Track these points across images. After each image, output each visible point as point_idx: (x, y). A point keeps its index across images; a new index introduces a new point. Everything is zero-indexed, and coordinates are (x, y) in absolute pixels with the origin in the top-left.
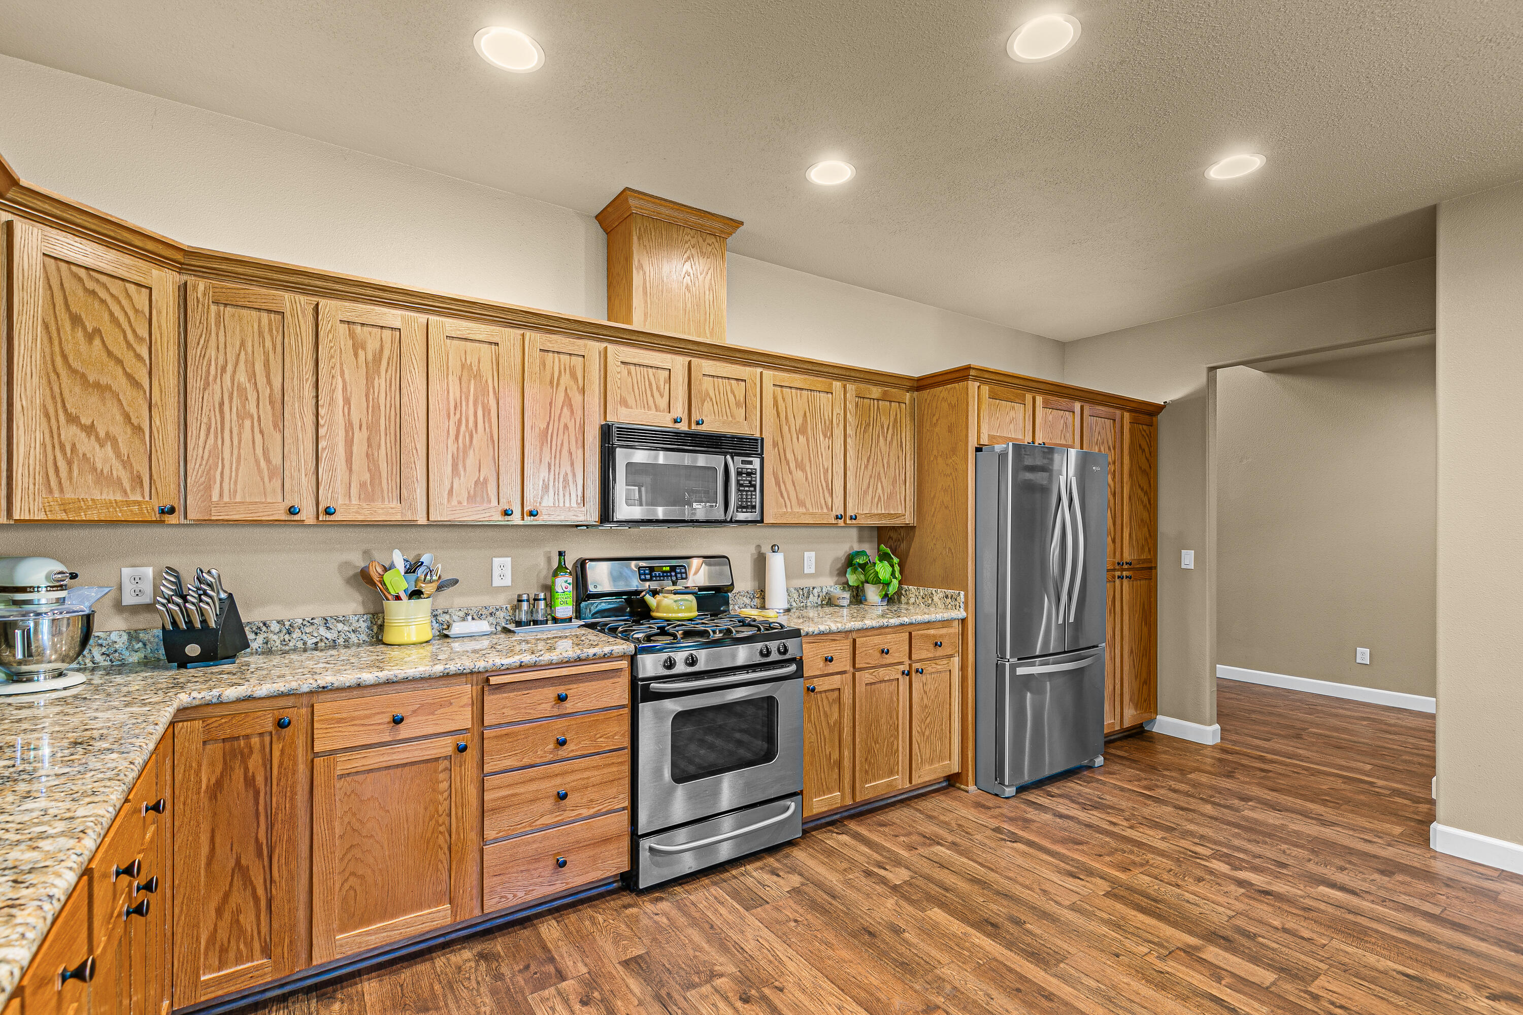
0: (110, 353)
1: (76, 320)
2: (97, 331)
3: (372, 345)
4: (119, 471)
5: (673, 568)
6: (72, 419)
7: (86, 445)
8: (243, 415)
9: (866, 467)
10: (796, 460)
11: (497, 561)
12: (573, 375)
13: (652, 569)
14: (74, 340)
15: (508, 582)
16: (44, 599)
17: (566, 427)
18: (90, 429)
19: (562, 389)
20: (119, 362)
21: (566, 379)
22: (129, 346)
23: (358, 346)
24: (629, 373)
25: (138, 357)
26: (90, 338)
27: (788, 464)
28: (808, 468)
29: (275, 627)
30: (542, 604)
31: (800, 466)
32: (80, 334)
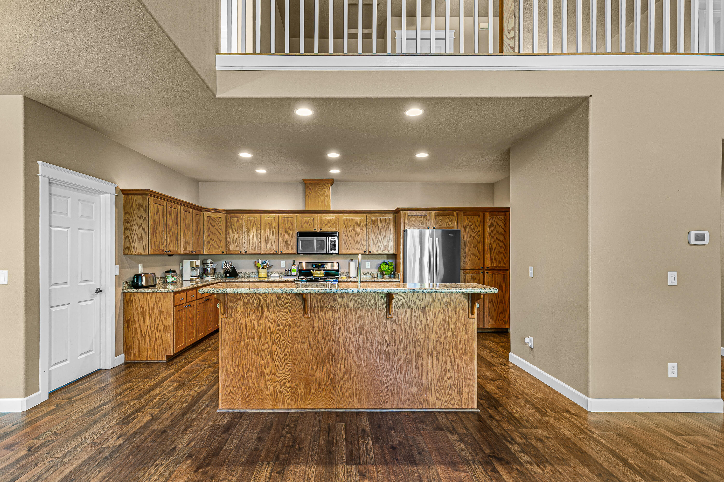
0: (216, 229)
1: (211, 225)
2: (214, 226)
3: (253, 221)
4: (217, 246)
5: (322, 265)
6: (211, 239)
7: (213, 243)
8: (234, 236)
9: (376, 237)
10: (351, 237)
11: (282, 262)
12: (291, 222)
13: (316, 265)
14: (211, 227)
15: (284, 267)
16: (210, 265)
17: (289, 233)
18: (213, 240)
19: (288, 225)
20: (217, 230)
21: (289, 223)
22: (218, 227)
23: (251, 222)
24: (304, 220)
25: (220, 229)
26: (213, 227)
27: (348, 238)
28: (355, 239)
29: (243, 273)
30: (290, 272)
31: (353, 238)
32: (212, 227)
